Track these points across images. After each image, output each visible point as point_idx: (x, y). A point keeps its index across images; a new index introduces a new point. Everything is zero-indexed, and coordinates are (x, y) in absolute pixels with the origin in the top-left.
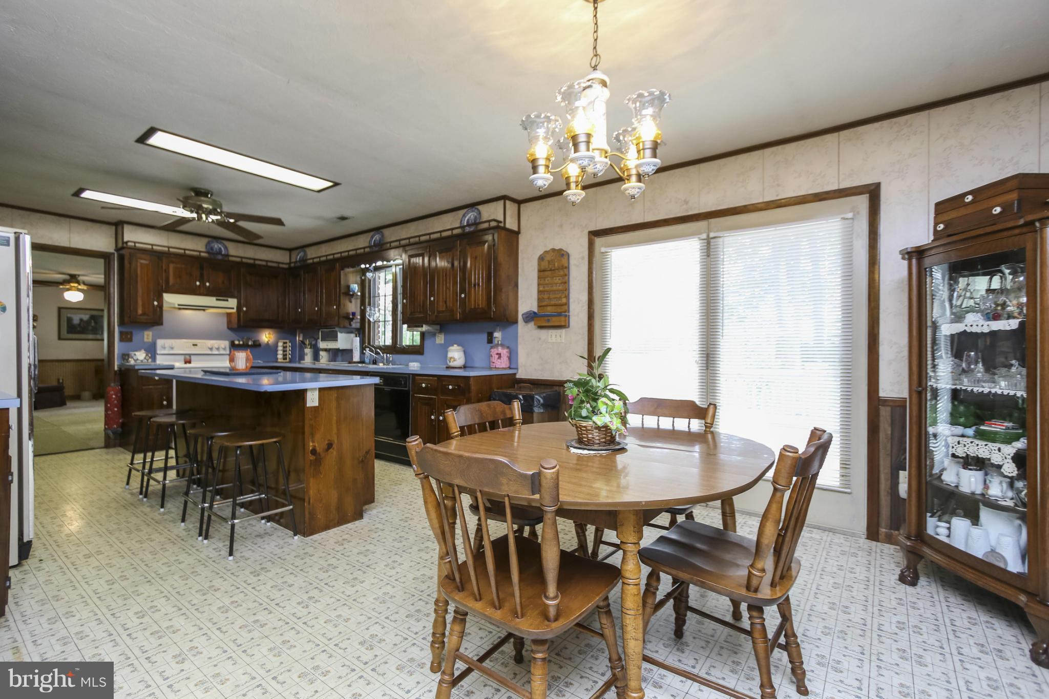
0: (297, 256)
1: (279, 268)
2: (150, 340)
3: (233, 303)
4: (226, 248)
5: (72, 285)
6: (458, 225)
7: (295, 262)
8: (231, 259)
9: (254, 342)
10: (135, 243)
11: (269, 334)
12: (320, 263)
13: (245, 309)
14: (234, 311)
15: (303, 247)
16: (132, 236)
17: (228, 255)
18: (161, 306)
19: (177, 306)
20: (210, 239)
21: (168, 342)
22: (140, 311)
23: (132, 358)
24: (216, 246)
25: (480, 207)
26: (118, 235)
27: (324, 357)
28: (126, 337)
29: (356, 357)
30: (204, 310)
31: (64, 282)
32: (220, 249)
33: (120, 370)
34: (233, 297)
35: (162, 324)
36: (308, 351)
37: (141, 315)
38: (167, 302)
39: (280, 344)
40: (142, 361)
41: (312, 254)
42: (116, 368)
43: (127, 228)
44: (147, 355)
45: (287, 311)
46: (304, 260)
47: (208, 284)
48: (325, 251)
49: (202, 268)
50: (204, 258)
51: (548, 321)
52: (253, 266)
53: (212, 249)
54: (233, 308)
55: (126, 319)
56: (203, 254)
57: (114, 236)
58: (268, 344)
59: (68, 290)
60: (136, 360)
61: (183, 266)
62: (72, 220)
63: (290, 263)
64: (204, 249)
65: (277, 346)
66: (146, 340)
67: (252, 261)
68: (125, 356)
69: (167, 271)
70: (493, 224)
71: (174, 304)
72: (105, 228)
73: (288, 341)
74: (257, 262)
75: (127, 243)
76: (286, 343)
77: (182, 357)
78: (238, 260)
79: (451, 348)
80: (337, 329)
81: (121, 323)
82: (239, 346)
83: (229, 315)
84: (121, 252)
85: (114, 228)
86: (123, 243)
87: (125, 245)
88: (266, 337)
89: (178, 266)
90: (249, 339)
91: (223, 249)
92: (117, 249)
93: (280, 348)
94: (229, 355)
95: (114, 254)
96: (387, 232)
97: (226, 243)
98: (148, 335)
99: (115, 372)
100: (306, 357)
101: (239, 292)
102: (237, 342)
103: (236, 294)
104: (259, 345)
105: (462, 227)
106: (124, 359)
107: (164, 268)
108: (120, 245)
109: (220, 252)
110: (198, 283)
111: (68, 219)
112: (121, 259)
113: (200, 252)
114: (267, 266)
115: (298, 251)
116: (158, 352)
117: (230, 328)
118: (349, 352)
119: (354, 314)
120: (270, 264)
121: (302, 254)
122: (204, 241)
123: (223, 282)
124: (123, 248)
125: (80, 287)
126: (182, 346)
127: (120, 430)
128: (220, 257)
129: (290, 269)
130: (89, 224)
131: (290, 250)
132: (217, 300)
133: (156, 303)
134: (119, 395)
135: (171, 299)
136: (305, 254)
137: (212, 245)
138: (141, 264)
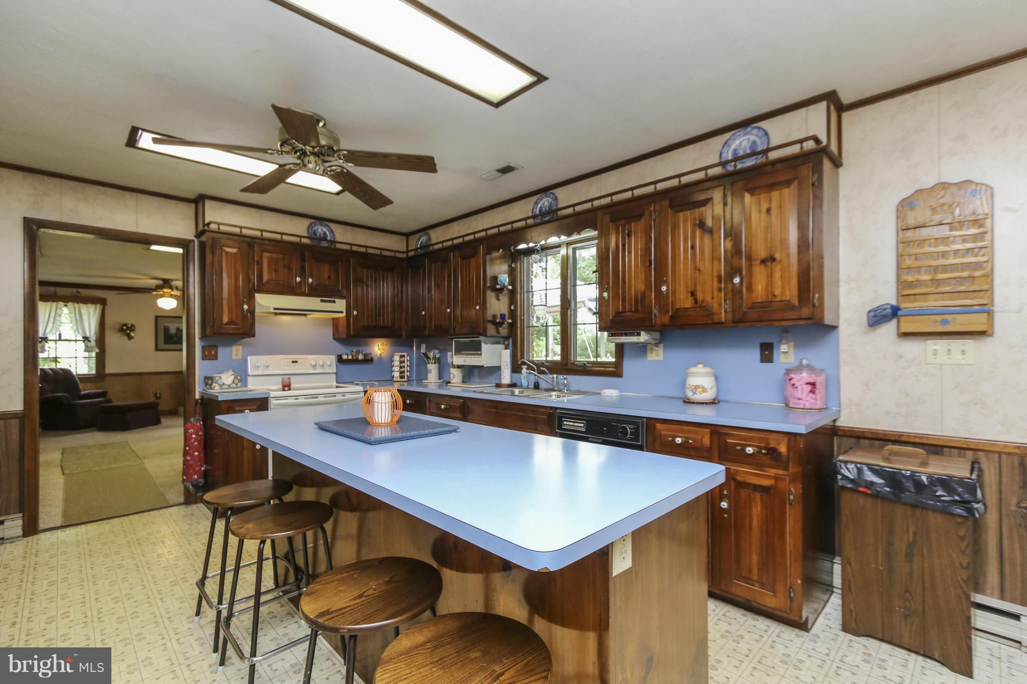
0: (416, 242)
1: (395, 258)
2: (240, 357)
3: (340, 305)
4: (332, 232)
5: (165, 290)
6: (717, 161)
7: (416, 250)
8: (339, 246)
9: (365, 355)
10: (219, 224)
11: (382, 344)
12: (454, 248)
13: (355, 313)
14: (344, 315)
15: (425, 230)
16: (215, 215)
17: (334, 242)
18: (252, 312)
19: (272, 310)
20: (312, 221)
21: (263, 359)
22: (225, 319)
23: (217, 382)
24: (320, 229)
25: (763, 124)
26: (198, 216)
27: (456, 376)
28: (210, 354)
29: (506, 377)
30: (305, 315)
31: (158, 287)
32: (325, 233)
33: (202, 398)
34: (341, 297)
35: (253, 335)
36: (433, 368)
37: (226, 324)
38: (260, 305)
39: (397, 358)
40: (229, 386)
41: (437, 236)
42: (197, 397)
43: (208, 203)
44: (236, 378)
45: (404, 314)
46: (425, 246)
47: (310, 280)
48: (457, 231)
49: (303, 259)
50: (305, 246)
51: (945, 322)
52: (365, 255)
53: (315, 233)
54: (342, 312)
55: (208, 330)
56: (305, 241)
57: (193, 217)
58: (380, 358)
59: (162, 296)
60: (222, 385)
61: (280, 256)
62: (140, 195)
63: (407, 252)
64: (305, 234)
65: (392, 360)
66: (234, 357)
67: (363, 250)
68: (209, 381)
69: (260, 263)
70: (810, 145)
71: (269, 307)
72: (182, 206)
73: (405, 354)
74: (370, 251)
75: (209, 224)
76: (403, 356)
77: (280, 379)
78: (347, 247)
79: (693, 370)
80: (481, 338)
81: (204, 336)
82: (347, 361)
83: (335, 321)
84: (203, 238)
85: (193, 205)
86: (204, 225)
87: (206, 228)
88: (378, 348)
89: (274, 255)
90: (358, 352)
91: (328, 233)
92: (199, 235)
93: (396, 363)
94: (336, 374)
95: (194, 241)
96: (560, 193)
97: (332, 225)
98: (237, 351)
99: (197, 401)
100: (429, 375)
101: (349, 290)
102: (345, 357)
103: (345, 293)
104: (371, 360)
105: (723, 164)
106: (206, 384)
107: (256, 259)
108: (201, 227)
109: (324, 238)
110: (298, 279)
111: (135, 194)
112: (202, 246)
113: (301, 237)
114: (381, 255)
115: (419, 235)
116: (250, 372)
117: (337, 338)
118: (497, 369)
119: (503, 316)
120: (385, 253)
121: (424, 239)
122: (307, 222)
123: (329, 277)
124: (203, 232)
125: (173, 293)
126: (279, 364)
127: (202, 481)
128: (324, 244)
129: (409, 259)
130: (162, 201)
131: (407, 235)
132: (322, 301)
133: (246, 307)
134: (200, 433)
135: (265, 302)
136: (429, 239)
137: (315, 228)
138: (227, 253)
